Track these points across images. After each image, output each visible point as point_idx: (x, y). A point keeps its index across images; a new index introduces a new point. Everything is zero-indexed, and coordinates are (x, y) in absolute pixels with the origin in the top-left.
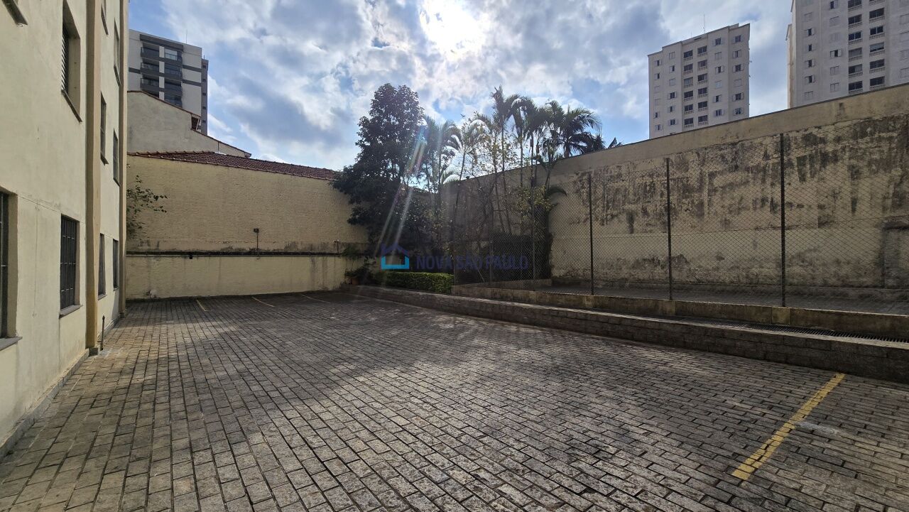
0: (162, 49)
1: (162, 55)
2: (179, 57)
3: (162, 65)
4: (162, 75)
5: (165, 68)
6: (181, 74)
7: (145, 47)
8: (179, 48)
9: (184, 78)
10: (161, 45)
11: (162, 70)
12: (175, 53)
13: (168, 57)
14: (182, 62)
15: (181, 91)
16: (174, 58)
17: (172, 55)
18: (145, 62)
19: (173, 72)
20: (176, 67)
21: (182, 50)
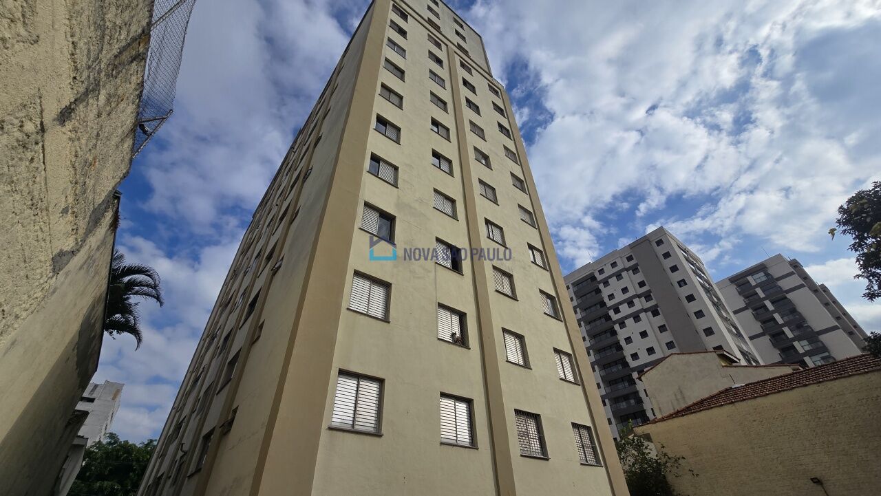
0: (750, 278)
1: (753, 283)
2: (767, 275)
3: (759, 290)
4: (764, 299)
5: (763, 291)
6: (780, 287)
7: (739, 286)
8: (761, 268)
9: (784, 290)
10: (748, 275)
11: (762, 295)
12: (762, 274)
13: (759, 281)
14: (772, 277)
15: (790, 302)
16: (764, 279)
17: (761, 277)
18: (746, 297)
19: (771, 291)
20: (770, 284)
21: (766, 267)
